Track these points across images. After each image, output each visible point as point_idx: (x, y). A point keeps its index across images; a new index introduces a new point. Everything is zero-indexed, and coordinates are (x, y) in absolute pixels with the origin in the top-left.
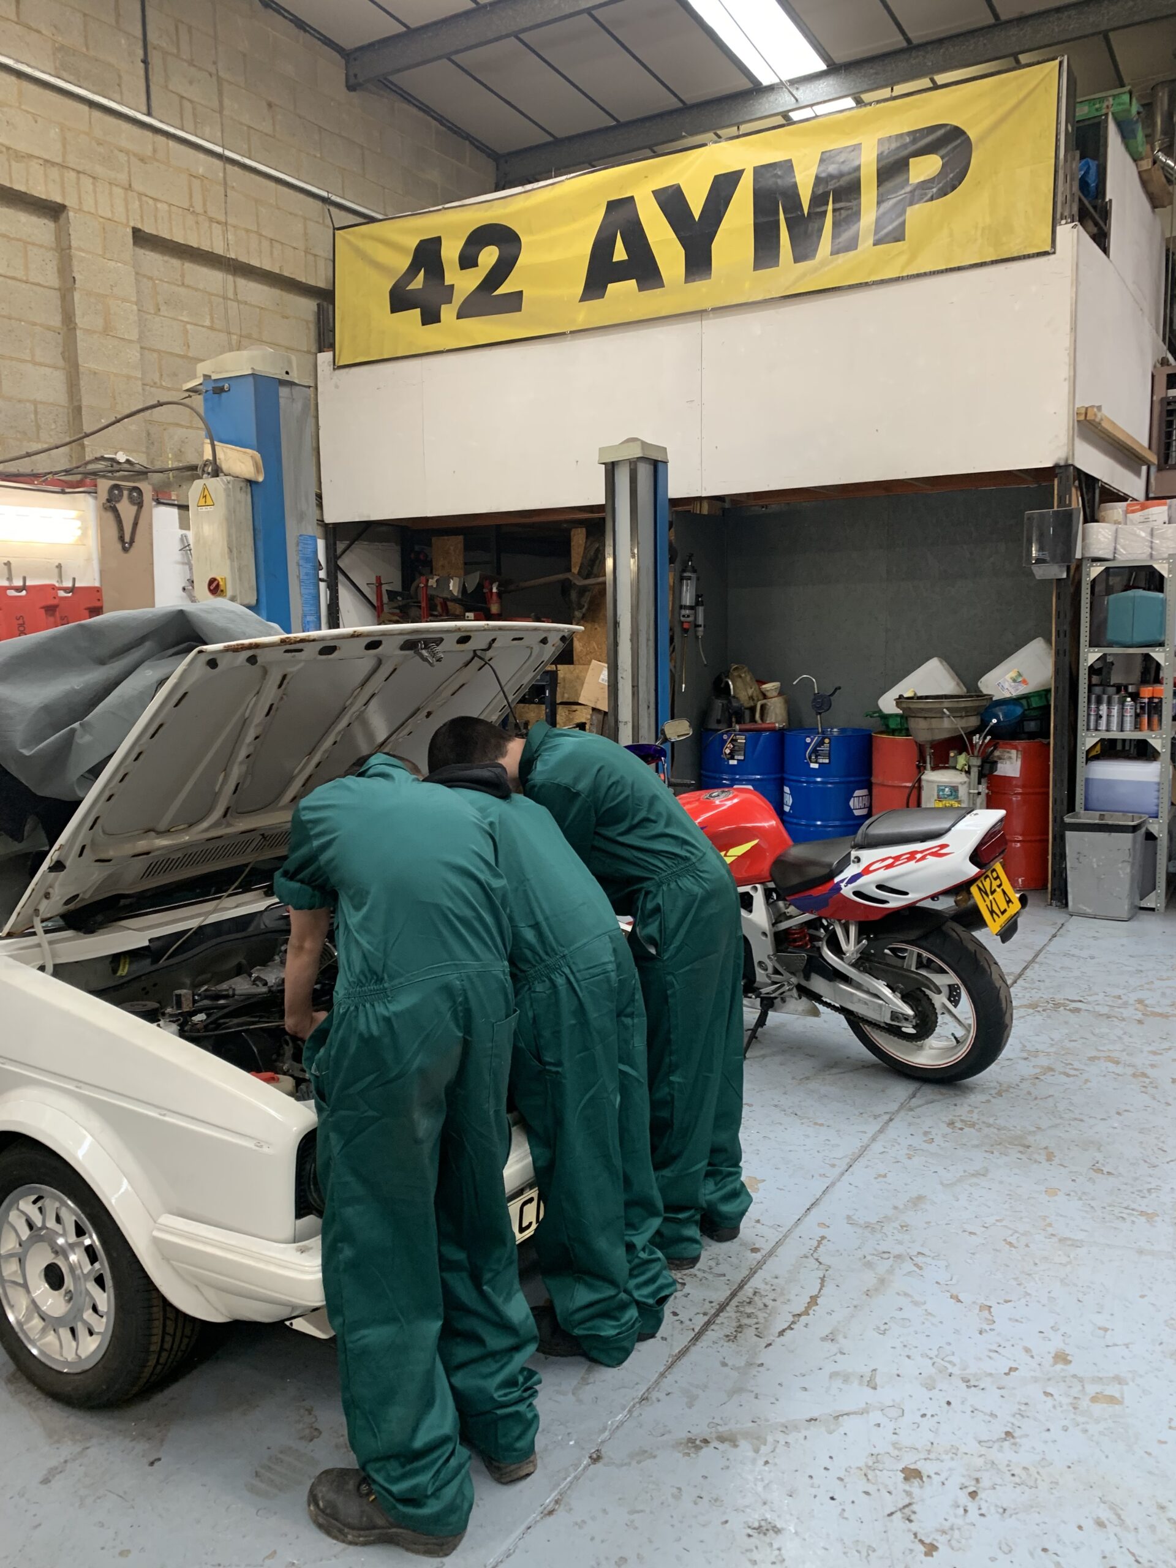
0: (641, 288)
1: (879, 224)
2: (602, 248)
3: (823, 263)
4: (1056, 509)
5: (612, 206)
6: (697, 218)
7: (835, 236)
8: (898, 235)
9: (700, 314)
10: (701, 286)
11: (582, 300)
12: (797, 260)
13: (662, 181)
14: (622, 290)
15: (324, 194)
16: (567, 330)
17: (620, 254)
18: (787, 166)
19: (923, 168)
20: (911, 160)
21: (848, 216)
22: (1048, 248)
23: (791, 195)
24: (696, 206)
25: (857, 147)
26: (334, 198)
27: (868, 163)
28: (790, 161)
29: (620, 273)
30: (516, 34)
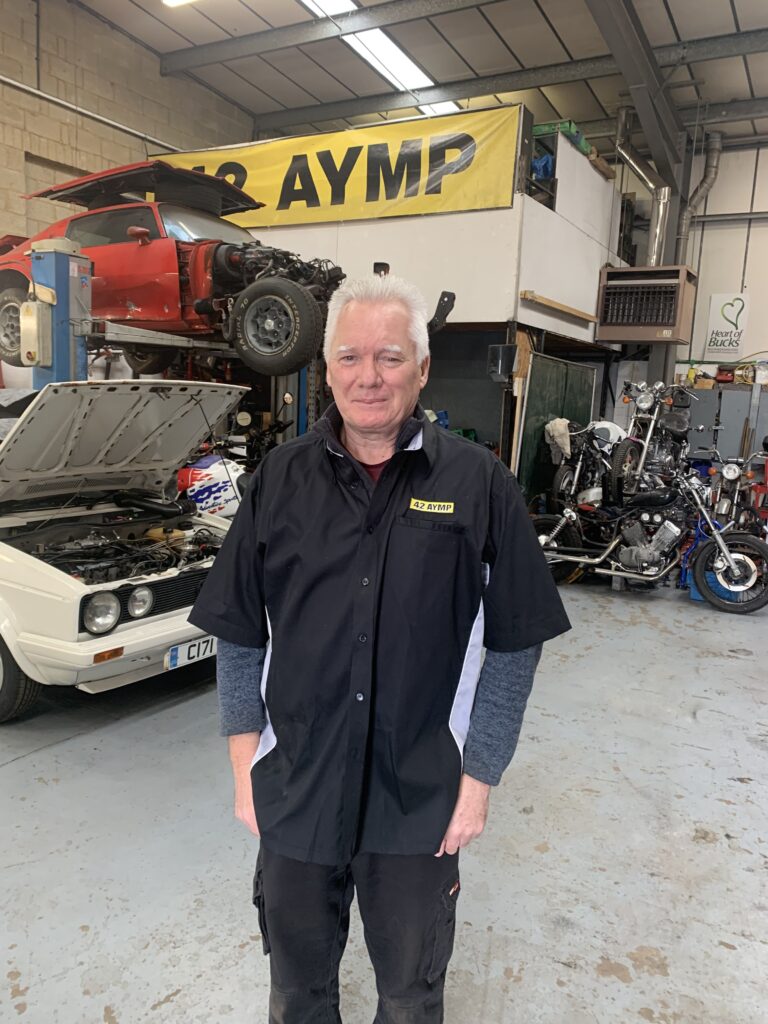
0: (309, 205)
1: (430, 183)
2: (289, 181)
3: (401, 201)
4: (507, 344)
5: (296, 159)
6: (338, 169)
7: (407, 187)
8: (437, 190)
9: (337, 223)
10: (339, 208)
11: (278, 208)
12: (389, 197)
13: (322, 148)
14: (298, 205)
15: (143, 135)
16: (269, 225)
17: (298, 186)
18: (385, 147)
19: (453, 156)
20: (447, 151)
21: (414, 176)
22: (509, 205)
23: (386, 162)
24: (338, 165)
25: (420, 140)
26: (149, 138)
27: (425, 149)
28: (386, 145)
29: (298, 196)
30: (258, 55)
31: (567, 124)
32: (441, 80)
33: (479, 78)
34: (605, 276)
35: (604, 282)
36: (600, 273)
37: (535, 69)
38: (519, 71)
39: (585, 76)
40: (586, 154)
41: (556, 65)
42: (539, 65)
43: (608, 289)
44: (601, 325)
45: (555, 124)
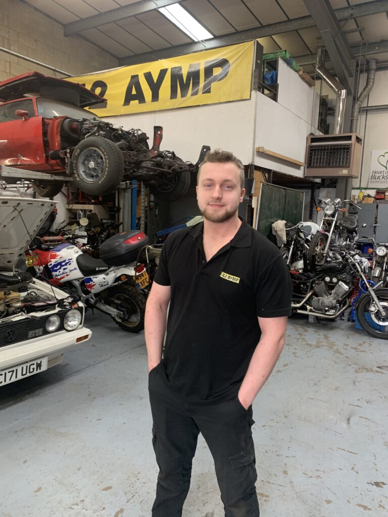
0: (140, 103)
1: (205, 87)
2: (129, 90)
3: (189, 98)
4: (249, 178)
5: (133, 77)
6: (155, 81)
7: (192, 90)
8: (208, 91)
9: (155, 112)
10: (155, 103)
11: (124, 105)
12: (182, 96)
13: (146, 71)
14: (134, 103)
15: (54, 68)
16: (118, 115)
17: (134, 92)
18: (180, 68)
19: (217, 71)
20: (214, 69)
21: (196, 83)
22: (249, 98)
23: (181, 76)
24: (155, 79)
25: (199, 64)
26: (57, 69)
27: (202, 68)
28: (181, 67)
29: (134, 98)
30: (114, 22)
31: (284, 53)
32: (217, 34)
33: (237, 32)
34: (309, 140)
35: (309, 143)
36: (307, 139)
37: (269, 25)
38: (260, 27)
39: (296, 28)
40: (297, 71)
41: (280, 23)
42: (271, 23)
43: (311, 147)
44: (308, 167)
45: (277, 53)
